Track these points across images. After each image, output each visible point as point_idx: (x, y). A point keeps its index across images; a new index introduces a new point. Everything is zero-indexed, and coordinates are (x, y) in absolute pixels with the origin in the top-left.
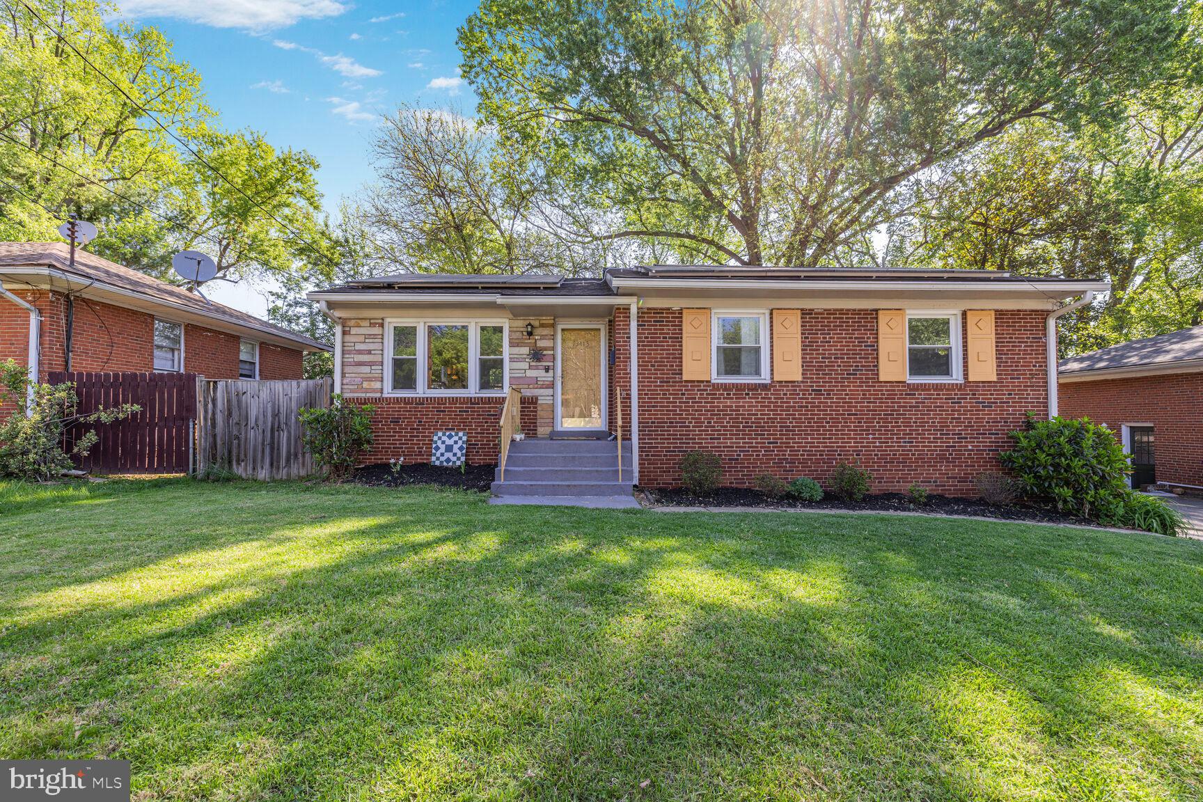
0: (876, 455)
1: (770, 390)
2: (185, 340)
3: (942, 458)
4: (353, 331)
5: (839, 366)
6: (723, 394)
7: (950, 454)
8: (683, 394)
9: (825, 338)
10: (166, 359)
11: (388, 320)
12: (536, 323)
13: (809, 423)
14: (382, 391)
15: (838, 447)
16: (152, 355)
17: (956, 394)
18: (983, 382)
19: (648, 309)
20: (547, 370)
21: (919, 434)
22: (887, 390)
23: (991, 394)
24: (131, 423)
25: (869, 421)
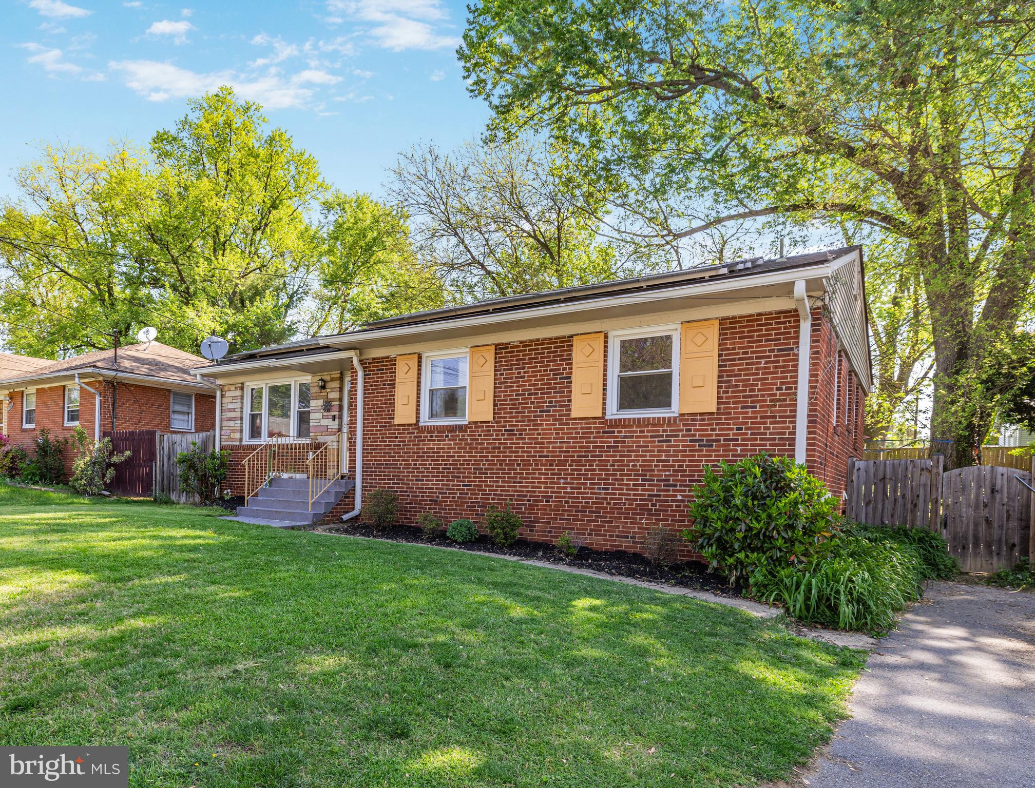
0: (566, 502)
1: (466, 431)
2: (196, 406)
3: (644, 509)
4: (228, 394)
5: (533, 403)
6: (426, 437)
7: (652, 505)
8: (396, 437)
9: (519, 373)
10: (183, 421)
11: (247, 384)
12: (327, 378)
13: (501, 465)
14: (241, 440)
15: (527, 492)
16: (169, 417)
17: (664, 431)
18: (701, 414)
19: (374, 359)
20: (334, 418)
21: (616, 480)
22: (582, 428)
23: (713, 430)
24: (128, 462)
25: (561, 463)
